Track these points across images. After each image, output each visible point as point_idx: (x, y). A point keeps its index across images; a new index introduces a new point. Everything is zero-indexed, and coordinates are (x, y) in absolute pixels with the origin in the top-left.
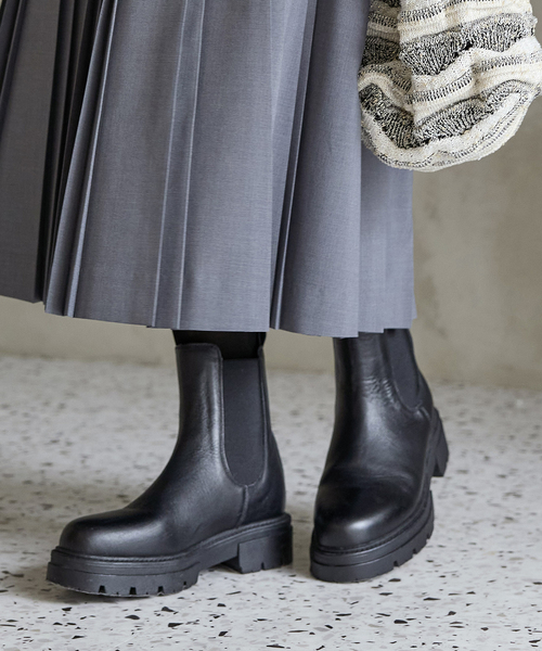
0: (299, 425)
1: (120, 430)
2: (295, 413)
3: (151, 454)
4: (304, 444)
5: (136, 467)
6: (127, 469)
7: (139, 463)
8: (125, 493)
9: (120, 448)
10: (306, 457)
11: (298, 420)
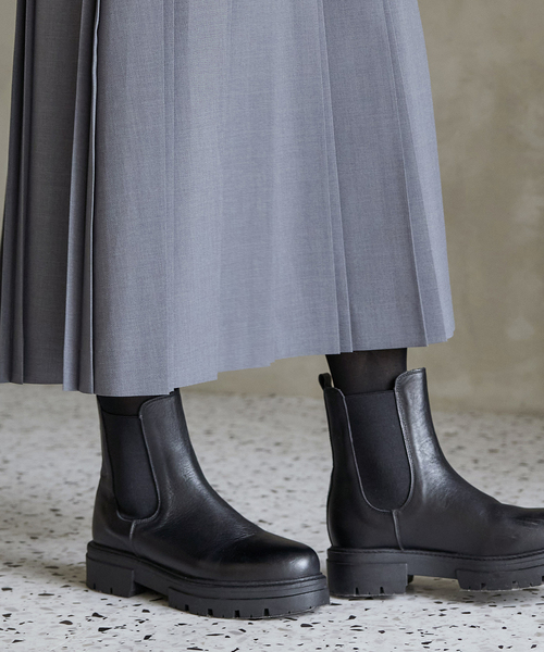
0: (212, 443)
1: (52, 448)
2: (208, 433)
3: (80, 471)
4: (217, 461)
5: (67, 483)
6: (58, 484)
7: (69, 480)
8: (57, 507)
9: (52, 465)
10: (219, 473)
11: (212, 438)
